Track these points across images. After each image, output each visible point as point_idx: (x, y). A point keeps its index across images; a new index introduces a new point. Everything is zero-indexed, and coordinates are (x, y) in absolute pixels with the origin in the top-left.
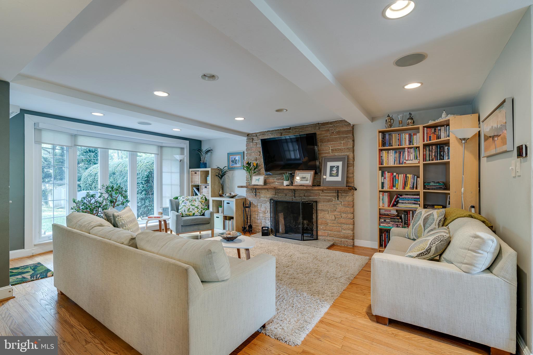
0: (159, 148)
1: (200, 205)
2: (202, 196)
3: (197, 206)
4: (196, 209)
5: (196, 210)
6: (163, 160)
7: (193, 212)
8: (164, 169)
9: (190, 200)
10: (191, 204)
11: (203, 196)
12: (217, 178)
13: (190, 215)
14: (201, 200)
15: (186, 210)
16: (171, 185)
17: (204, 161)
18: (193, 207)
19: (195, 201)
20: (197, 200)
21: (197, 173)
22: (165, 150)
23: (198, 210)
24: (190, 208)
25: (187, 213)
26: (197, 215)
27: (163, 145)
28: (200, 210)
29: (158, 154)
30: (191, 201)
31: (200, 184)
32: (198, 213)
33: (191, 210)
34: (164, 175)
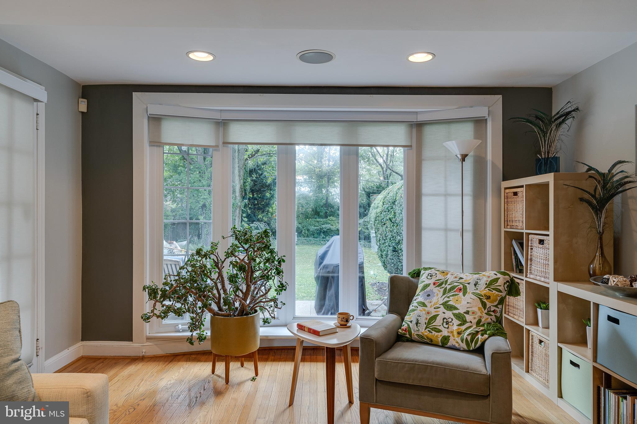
0: (414, 130)
1: (475, 309)
2: (495, 277)
3: (462, 311)
4: (456, 322)
5: (455, 328)
6: (423, 162)
7: (445, 333)
8: (427, 187)
9: (449, 287)
10: (446, 299)
11: (499, 275)
13: (431, 340)
14: (486, 291)
15: (423, 321)
16: (446, 230)
17: (548, 153)
18: (449, 314)
19: (461, 294)
20: (471, 289)
21: (520, 194)
22: (430, 132)
23: (463, 327)
24: (434, 317)
25: (423, 330)
26: (457, 345)
27: (421, 118)
28: (468, 331)
29: (411, 146)
30: (451, 289)
31: (525, 232)
32: (460, 341)
33: (438, 322)
34: (426, 202)
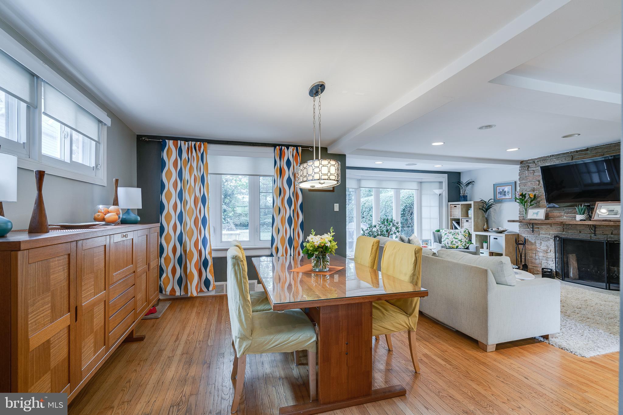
0: (419, 184)
1: (463, 238)
2: (465, 230)
3: (460, 239)
4: (459, 242)
5: (460, 243)
6: (422, 195)
7: (457, 245)
8: (424, 204)
9: (453, 233)
10: (454, 237)
11: (466, 230)
12: (481, 212)
13: (453, 247)
14: (464, 234)
15: (449, 243)
16: (430, 218)
17: (464, 194)
18: (456, 240)
19: (458, 235)
20: (459, 233)
21: (457, 207)
22: (423, 184)
23: (462, 243)
24: (453, 241)
25: (450, 245)
26: (461, 248)
27: (423, 181)
28: (464, 244)
29: (418, 190)
30: (454, 234)
31: (460, 218)
32: (462, 246)
33: (454, 242)
34: (424, 209)
